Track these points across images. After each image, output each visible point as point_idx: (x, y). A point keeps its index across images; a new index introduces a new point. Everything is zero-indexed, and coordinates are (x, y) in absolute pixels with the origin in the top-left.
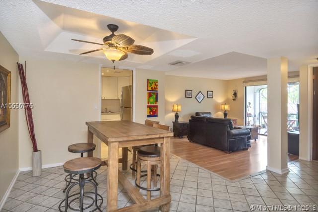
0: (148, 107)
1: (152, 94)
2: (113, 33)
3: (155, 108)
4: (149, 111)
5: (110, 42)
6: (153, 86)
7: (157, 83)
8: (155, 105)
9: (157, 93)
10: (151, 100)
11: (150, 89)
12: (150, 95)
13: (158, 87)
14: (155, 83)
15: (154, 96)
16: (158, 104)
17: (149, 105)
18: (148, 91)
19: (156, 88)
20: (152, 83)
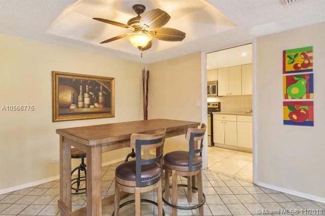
0: (285, 104)
1: (296, 78)
2: (139, 15)
3: (306, 107)
4: (288, 111)
5: (136, 24)
6: (300, 60)
7: (311, 51)
8: (304, 99)
9: (311, 76)
10: (294, 90)
11: (290, 68)
12: (290, 81)
13: (313, 61)
14: (306, 53)
15: (303, 82)
16: (315, 97)
17: (290, 100)
18: (284, 72)
19: (310, 64)
20: (296, 56)
